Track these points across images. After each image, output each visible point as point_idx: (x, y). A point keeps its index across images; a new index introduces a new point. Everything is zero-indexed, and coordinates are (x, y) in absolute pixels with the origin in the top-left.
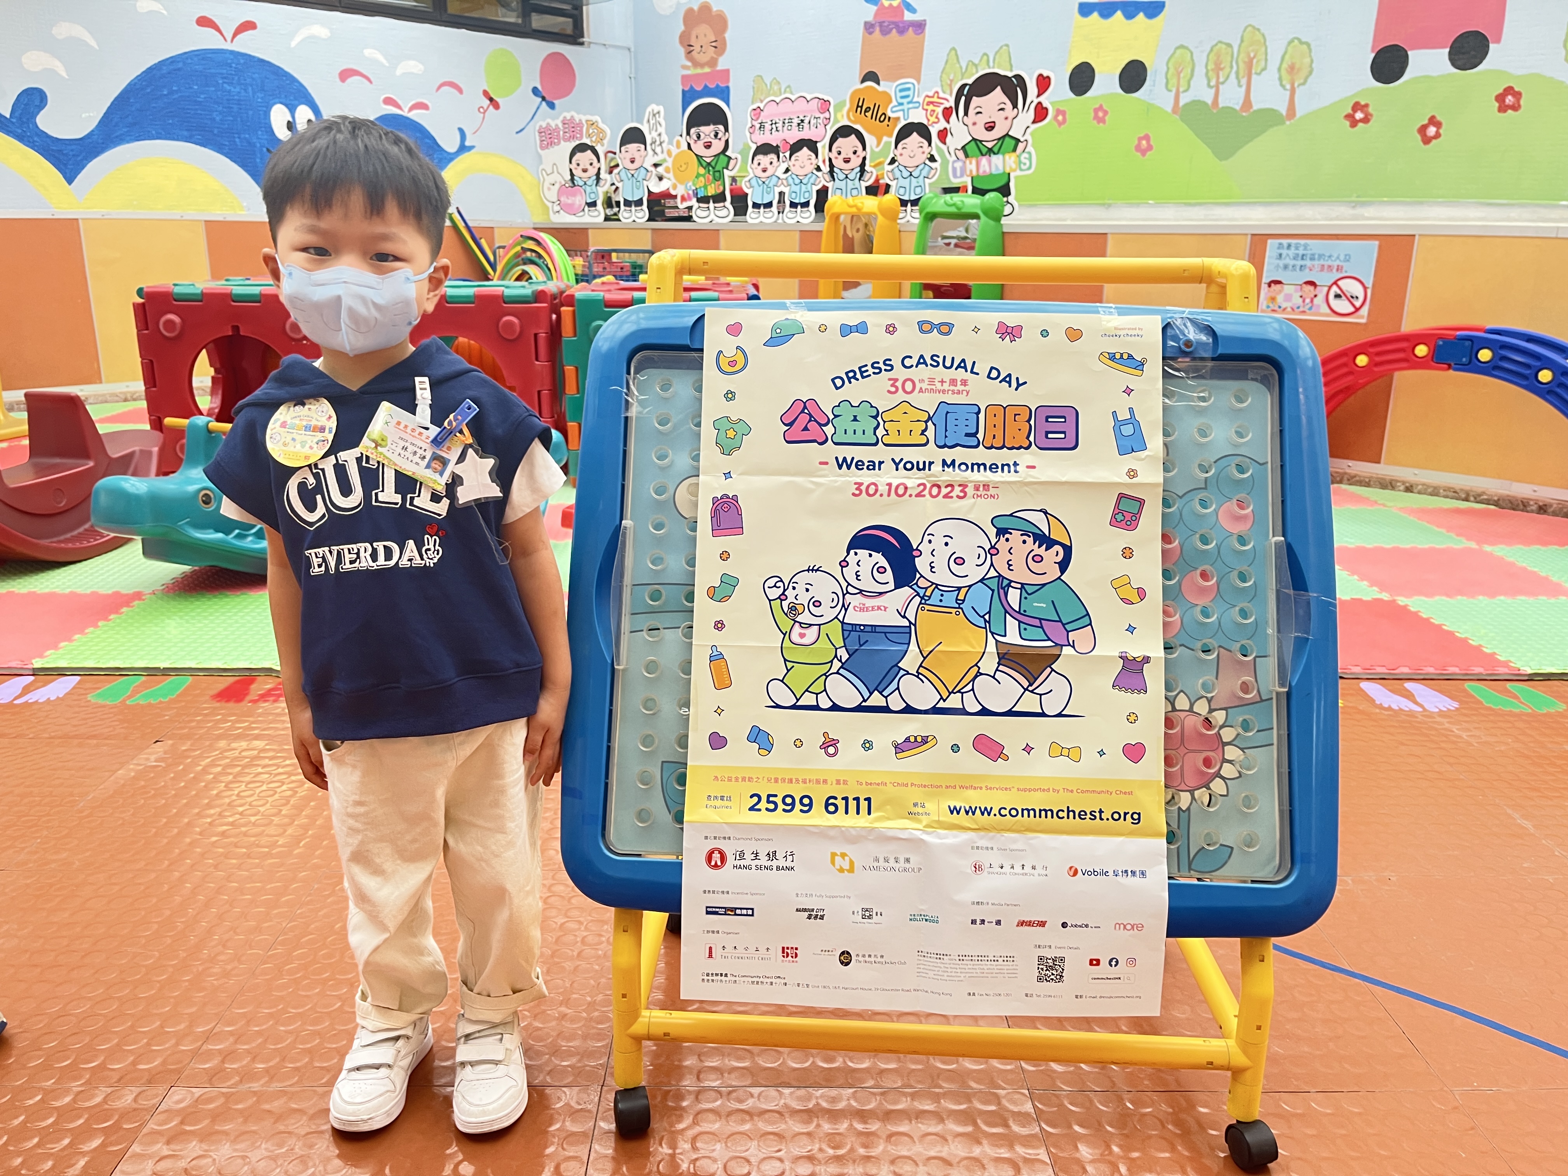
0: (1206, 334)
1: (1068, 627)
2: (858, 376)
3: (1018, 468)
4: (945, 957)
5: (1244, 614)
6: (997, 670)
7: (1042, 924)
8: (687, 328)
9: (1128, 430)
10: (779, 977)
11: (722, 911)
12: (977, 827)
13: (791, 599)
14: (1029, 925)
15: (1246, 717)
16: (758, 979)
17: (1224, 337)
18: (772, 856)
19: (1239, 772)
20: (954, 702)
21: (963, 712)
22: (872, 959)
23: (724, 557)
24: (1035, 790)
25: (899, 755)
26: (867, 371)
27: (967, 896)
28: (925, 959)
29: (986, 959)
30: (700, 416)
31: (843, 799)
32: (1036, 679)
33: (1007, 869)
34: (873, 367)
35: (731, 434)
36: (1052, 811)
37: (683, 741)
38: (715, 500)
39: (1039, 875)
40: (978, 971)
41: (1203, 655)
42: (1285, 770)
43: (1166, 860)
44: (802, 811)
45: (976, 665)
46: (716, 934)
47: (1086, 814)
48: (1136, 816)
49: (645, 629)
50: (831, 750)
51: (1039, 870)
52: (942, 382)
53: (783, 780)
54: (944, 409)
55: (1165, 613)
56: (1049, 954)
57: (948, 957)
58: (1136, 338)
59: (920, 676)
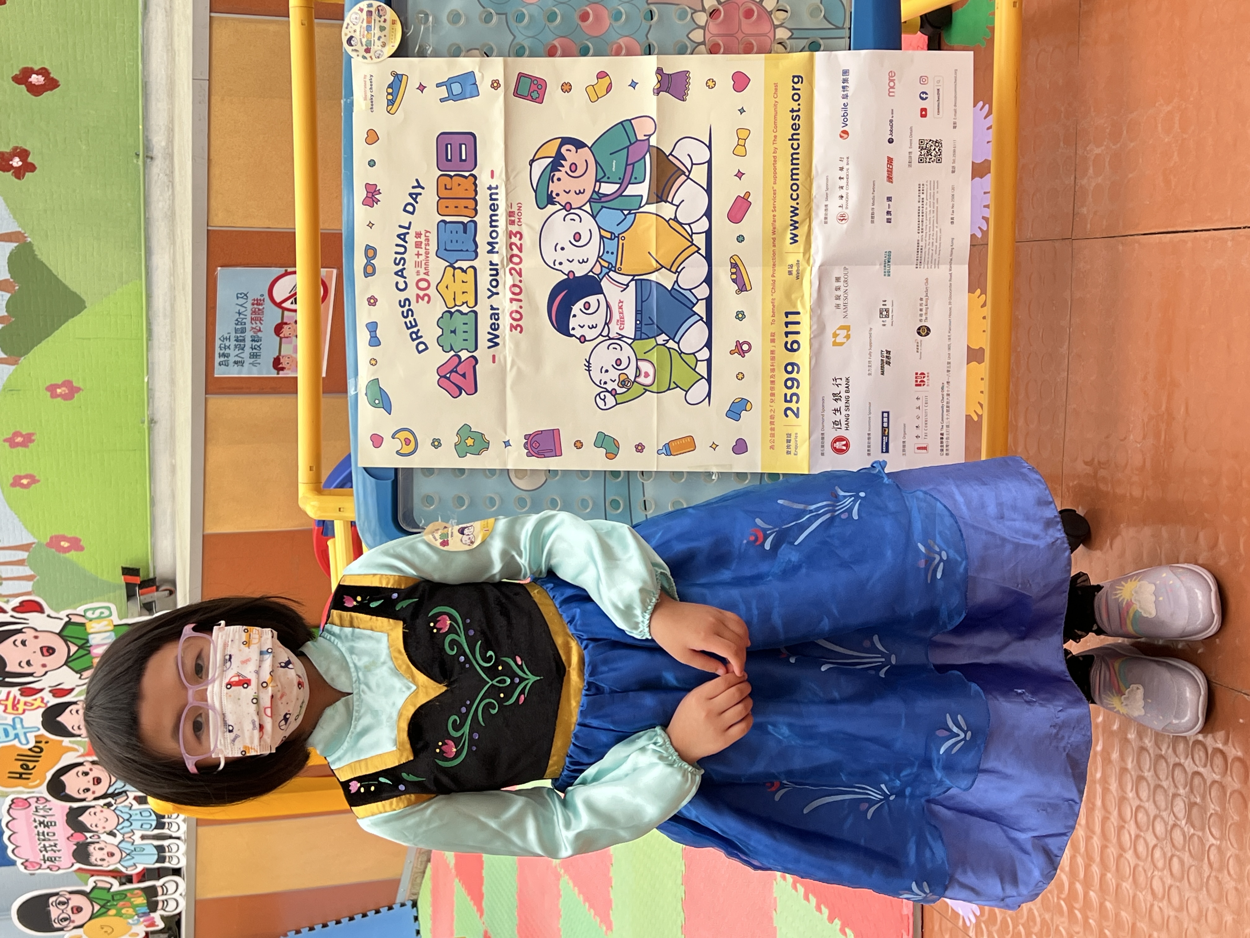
1: (633, 140)
2: (415, 329)
3: (494, 186)
4: (920, 245)
6: (672, 203)
7: (890, 160)
8: (376, 483)
9: (456, 88)
10: (942, 388)
11: (885, 439)
12: (808, 220)
13: (614, 385)
14: (891, 172)
16: (945, 407)
18: (837, 397)
20: (700, 240)
21: (708, 234)
22: (924, 307)
23: (579, 445)
24: (775, 169)
25: (748, 288)
26: (410, 322)
27: (867, 228)
28: (923, 261)
29: (921, 209)
30: (455, 469)
31: (787, 337)
32: (679, 169)
33: (843, 192)
34: (407, 317)
35: (470, 442)
36: (792, 154)
37: (741, 477)
38: (529, 455)
40: (932, 215)
41: (655, 19)
43: (834, 52)
44: (798, 372)
45: (668, 222)
46: (906, 444)
47: (795, 124)
48: (796, 80)
49: (644, 513)
50: (745, 347)
51: (843, 164)
52: (418, 255)
53: (772, 389)
54: (442, 252)
55: (618, 54)
56: (916, 153)
57: (920, 242)
58: (373, 80)
59: (679, 270)
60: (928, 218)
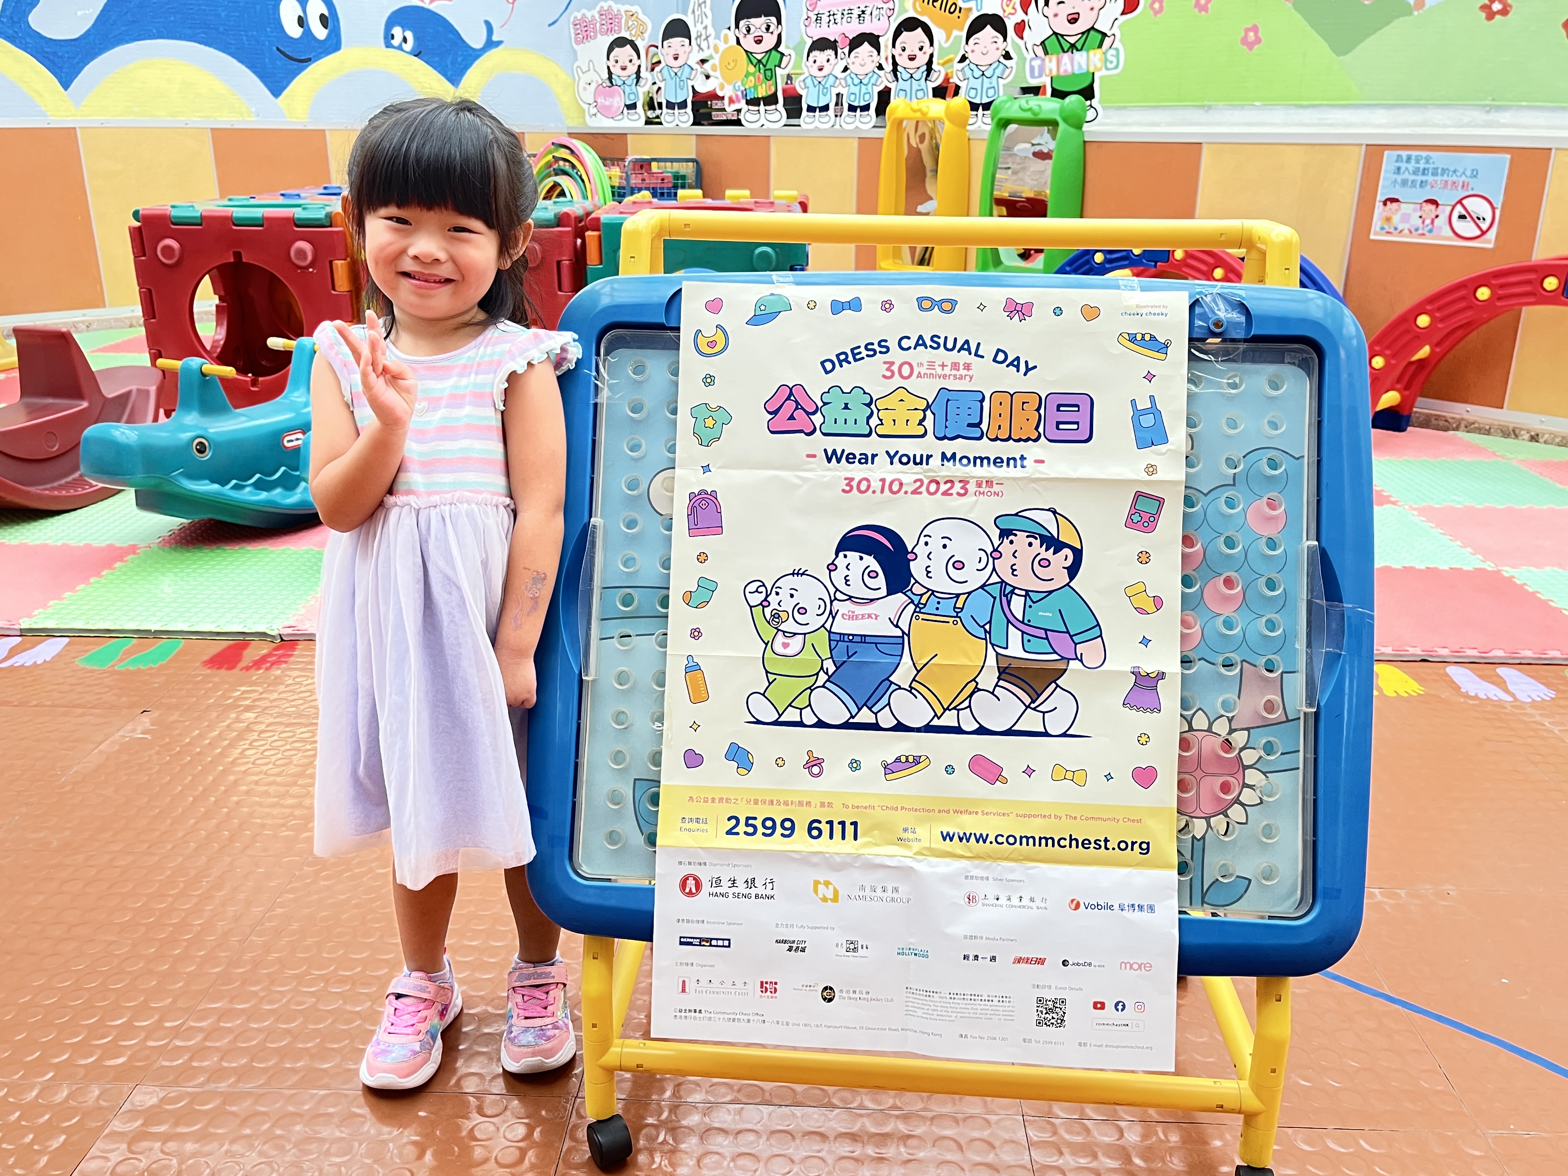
0: (1238, 312)
1: (1076, 639)
2: (850, 359)
3: (1025, 463)
4: (935, 995)
5: (1271, 625)
6: (997, 685)
7: (1041, 961)
8: (663, 304)
9: (1147, 421)
10: (757, 1014)
11: (696, 942)
12: (971, 855)
13: (774, 605)
14: (1027, 962)
15: (1270, 739)
16: (734, 1016)
17: (1258, 316)
18: (751, 883)
19: (1261, 799)
20: (949, 719)
22: (857, 996)
23: (702, 558)
24: (1035, 816)
25: (889, 777)
26: (860, 353)
27: (958, 929)
28: (914, 996)
29: (980, 998)
30: (676, 402)
31: (827, 823)
32: (1039, 696)
33: (1003, 901)
34: (866, 349)
35: (710, 422)
36: (1053, 839)
37: (657, 759)
38: (692, 496)
39: (1038, 908)
40: (970, 1011)
41: (1224, 670)
42: (1310, 797)
43: (1176, 893)
44: (782, 835)
45: (974, 680)
46: (689, 967)
47: (1090, 843)
48: (1144, 846)
49: (616, 636)
50: (816, 770)
51: (1038, 903)
52: (943, 366)
53: (763, 802)
54: (945, 395)
55: (1184, 623)
56: (1049, 996)
57: (938, 995)
58: (1161, 316)
59: (913, 691)
60: (967, 1006)
